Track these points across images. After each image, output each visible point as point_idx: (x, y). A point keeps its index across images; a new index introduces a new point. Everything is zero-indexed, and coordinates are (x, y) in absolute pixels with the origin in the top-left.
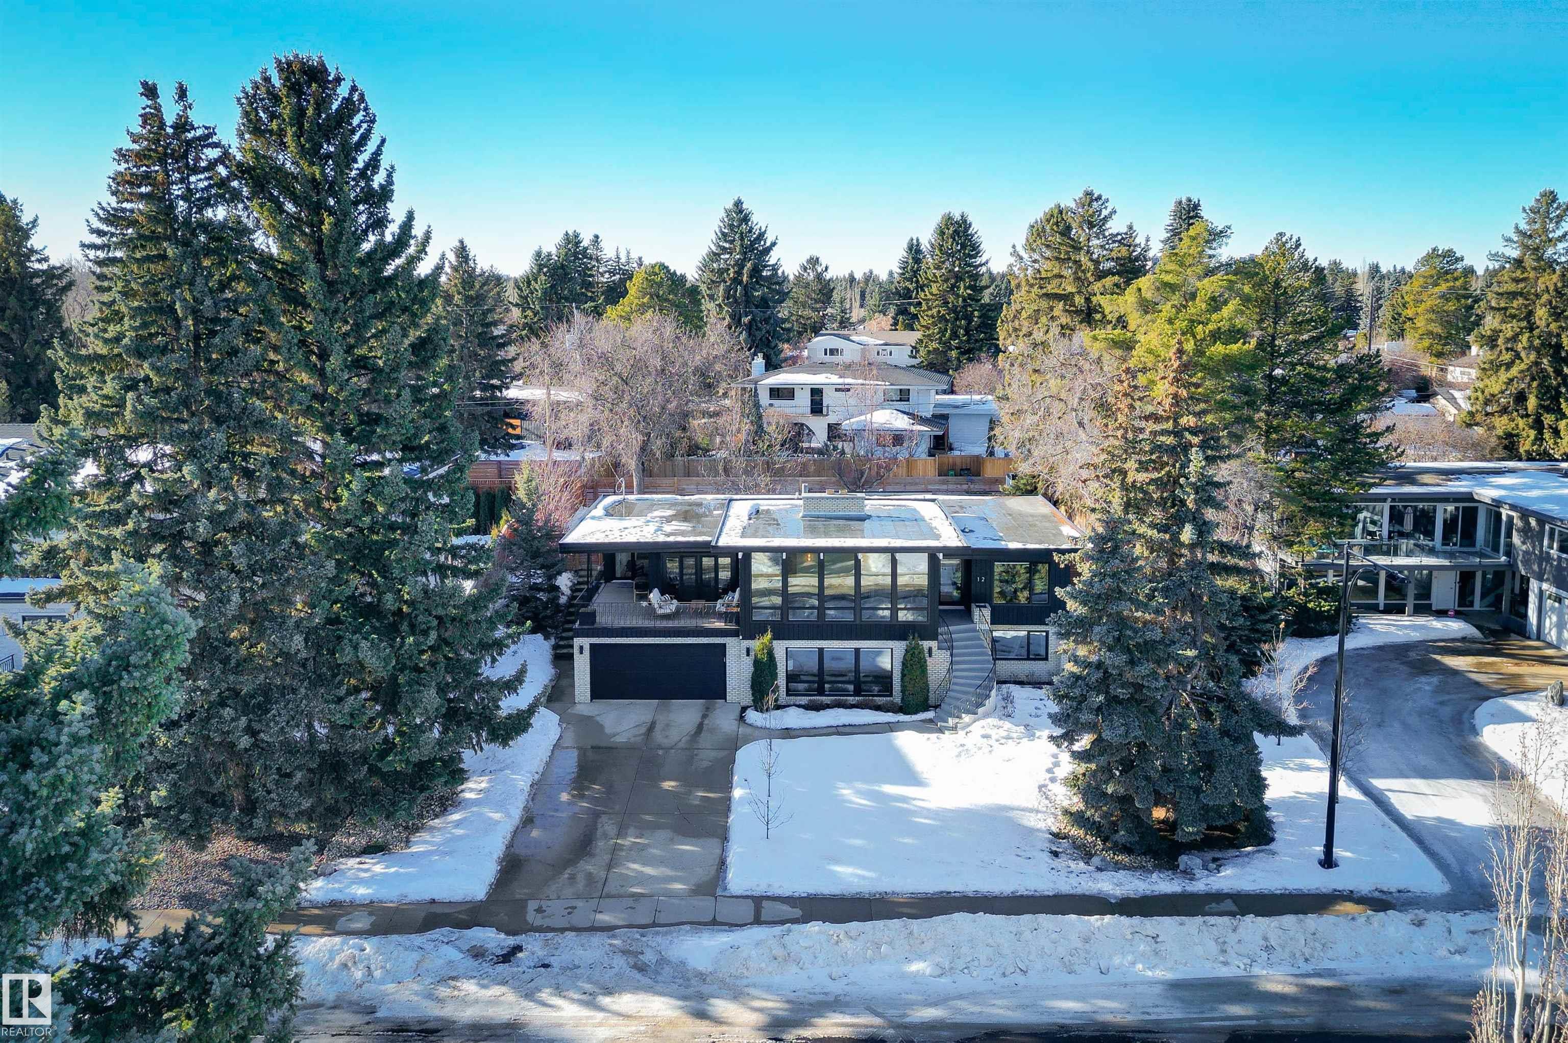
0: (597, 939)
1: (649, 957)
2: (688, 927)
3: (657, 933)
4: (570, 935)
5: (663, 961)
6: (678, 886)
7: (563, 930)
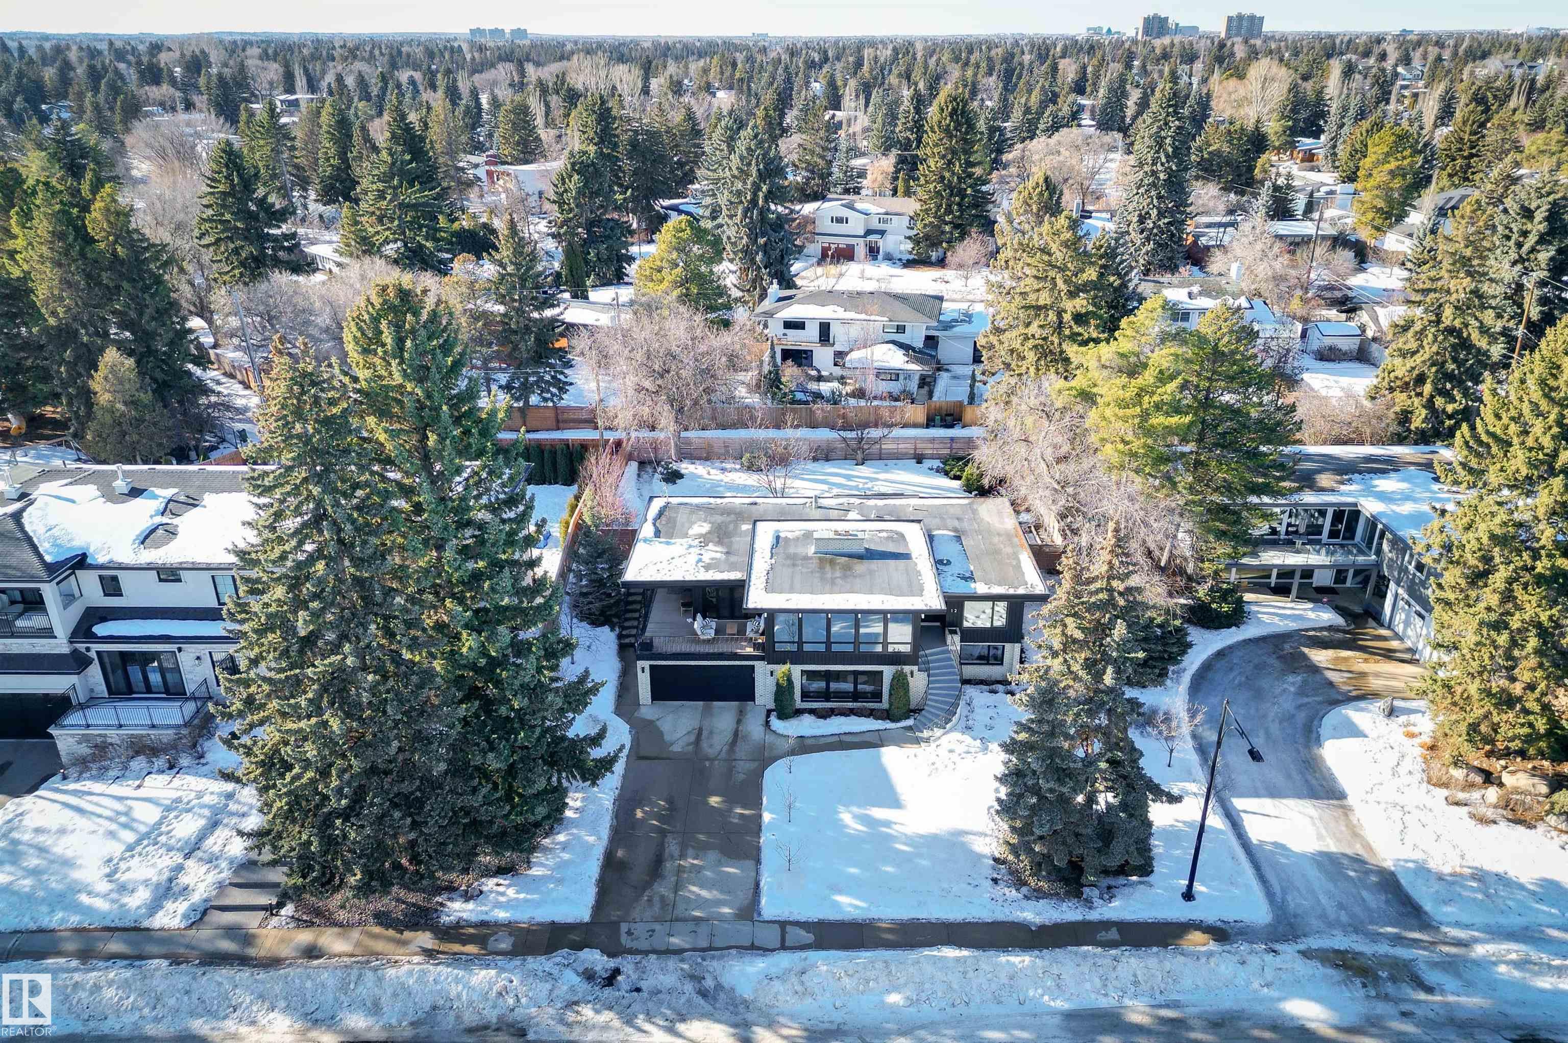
0: (672, 963)
1: (709, 983)
2: (733, 951)
3: (713, 957)
4: (653, 957)
5: (719, 987)
6: (726, 910)
7: (646, 953)
